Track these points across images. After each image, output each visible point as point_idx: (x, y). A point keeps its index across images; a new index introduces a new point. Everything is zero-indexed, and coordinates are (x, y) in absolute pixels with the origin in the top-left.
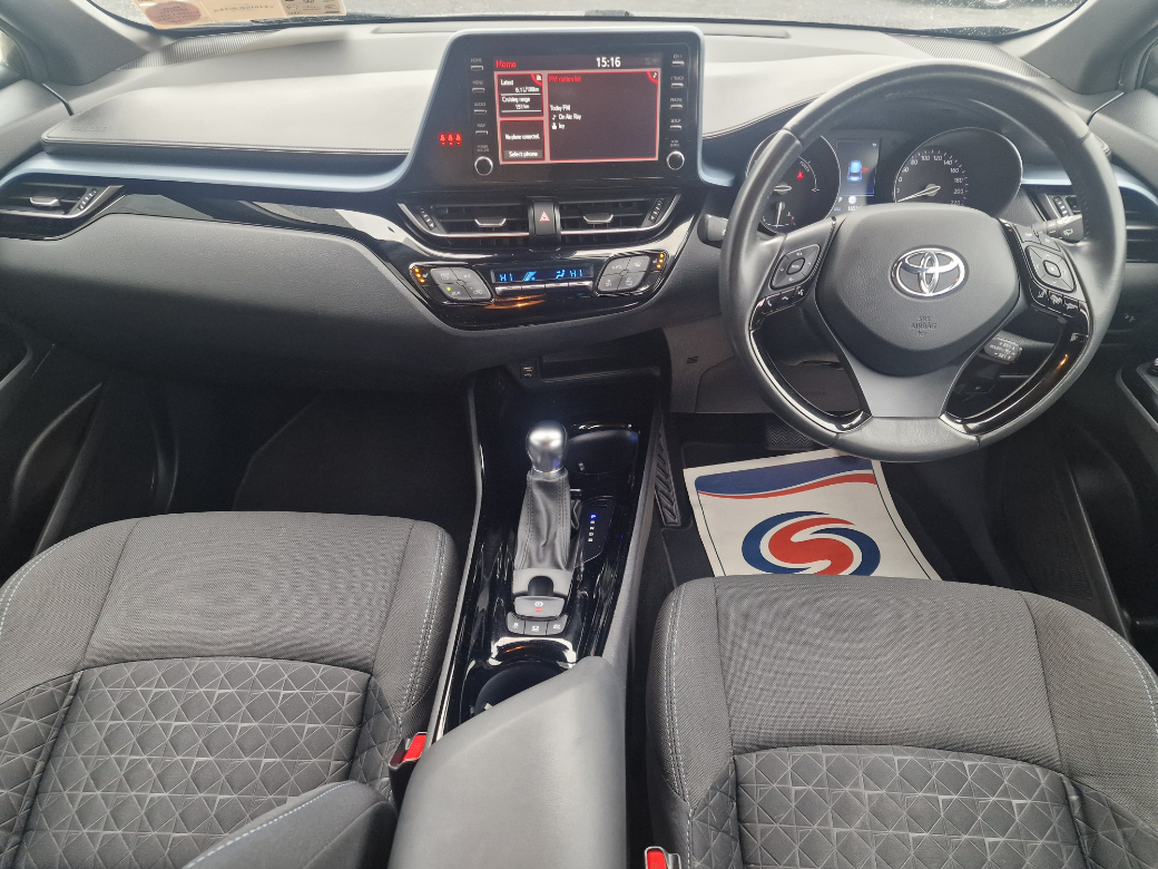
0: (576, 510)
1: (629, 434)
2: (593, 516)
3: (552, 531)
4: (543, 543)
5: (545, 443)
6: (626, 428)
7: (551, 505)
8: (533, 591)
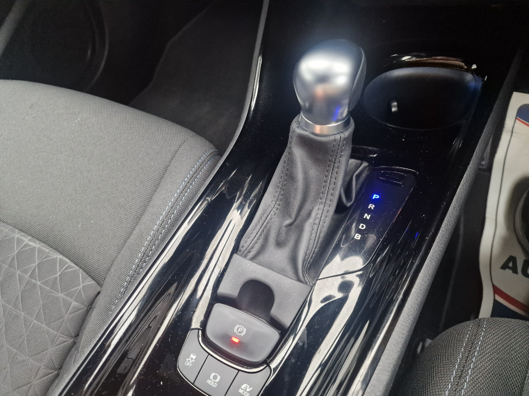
0: (358, 177)
1: (469, 77)
2: (375, 196)
3: (307, 206)
4: (288, 222)
5: (323, 79)
6: (469, 70)
7: (313, 172)
8: (245, 301)
